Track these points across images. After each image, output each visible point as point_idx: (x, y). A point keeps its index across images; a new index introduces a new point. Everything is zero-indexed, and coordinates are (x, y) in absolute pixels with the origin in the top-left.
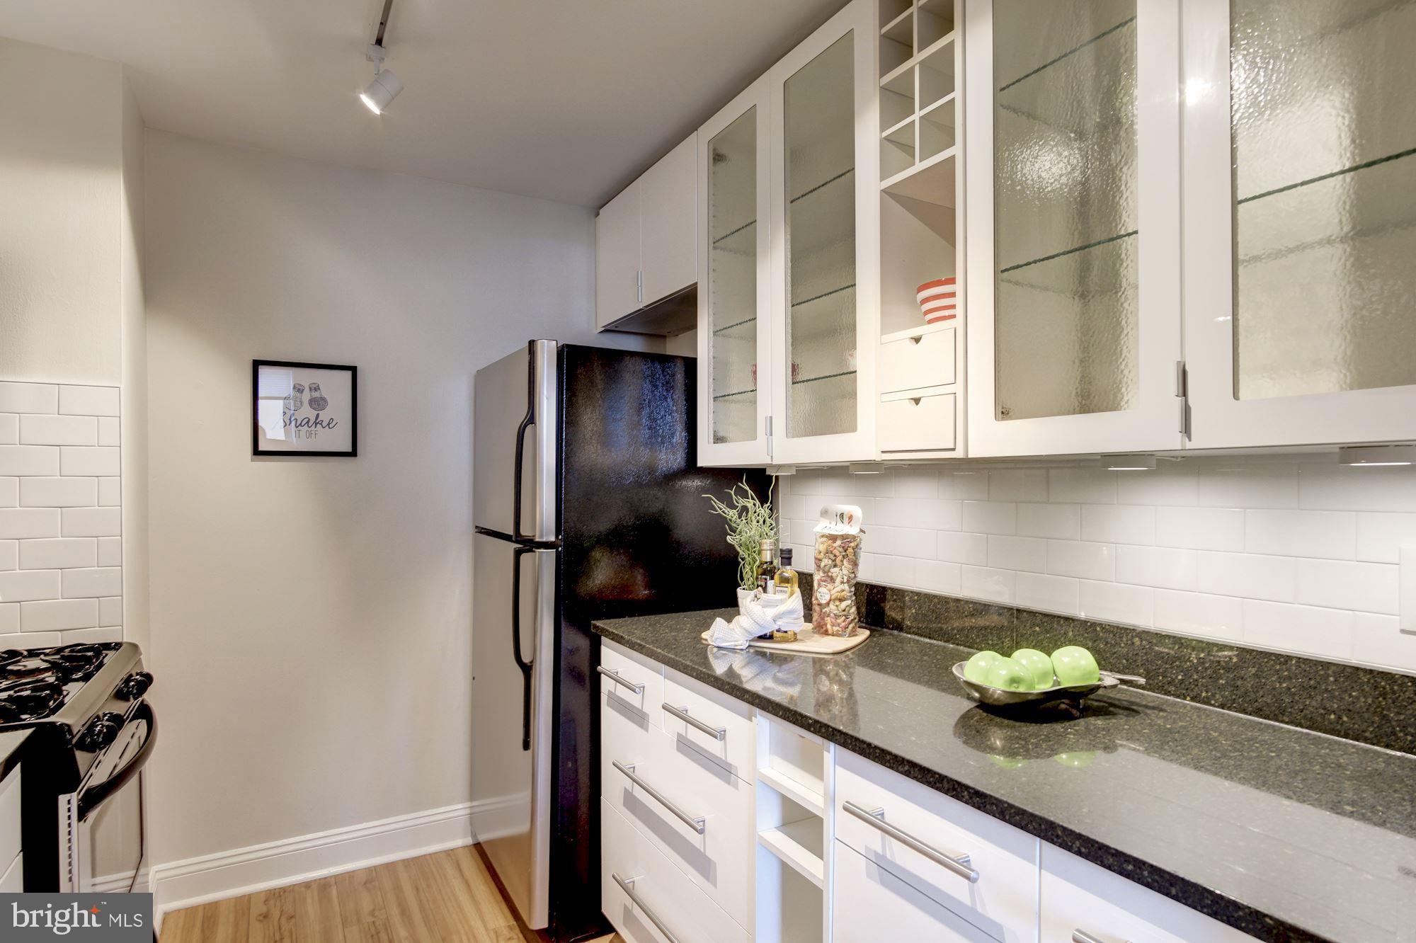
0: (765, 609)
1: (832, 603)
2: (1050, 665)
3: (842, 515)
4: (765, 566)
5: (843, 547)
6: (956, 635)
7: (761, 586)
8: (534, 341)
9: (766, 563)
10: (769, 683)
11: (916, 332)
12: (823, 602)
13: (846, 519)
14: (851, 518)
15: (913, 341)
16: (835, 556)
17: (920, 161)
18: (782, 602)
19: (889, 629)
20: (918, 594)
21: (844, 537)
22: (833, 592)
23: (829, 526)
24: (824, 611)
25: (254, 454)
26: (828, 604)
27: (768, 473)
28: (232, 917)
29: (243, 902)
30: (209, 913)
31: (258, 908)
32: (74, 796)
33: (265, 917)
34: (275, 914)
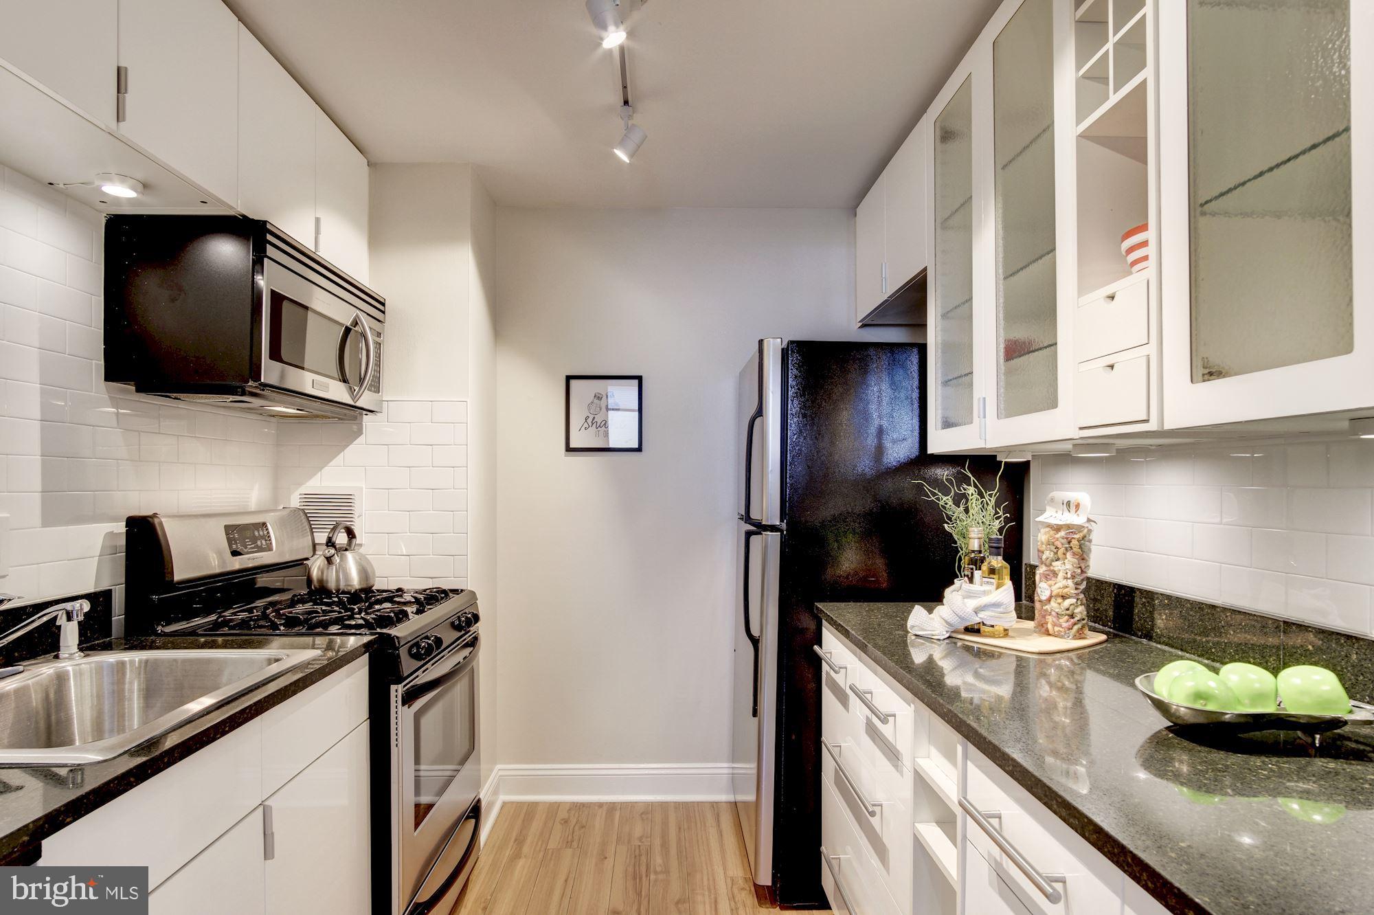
0: (966, 600)
1: (1053, 600)
2: (1273, 687)
3: (1068, 504)
4: (973, 555)
5: (1067, 538)
6: (1211, 648)
7: (968, 576)
8: (762, 340)
9: (973, 551)
10: (970, 679)
11: (1109, 290)
12: (1044, 598)
13: (1073, 508)
14: (1078, 506)
15: (1109, 300)
16: (1057, 548)
17: (1114, 93)
18: (985, 593)
19: (1138, 637)
20: (1169, 597)
21: (1068, 527)
22: (1054, 588)
23: (1054, 515)
24: (1045, 608)
25: (566, 451)
26: (1049, 600)
27: (998, 459)
28: (544, 816)
29: (554, 807)
30: (531, 809)
31: (562, 814)
32: (400, 687)
33: (566, 821)
34: (574, 821)
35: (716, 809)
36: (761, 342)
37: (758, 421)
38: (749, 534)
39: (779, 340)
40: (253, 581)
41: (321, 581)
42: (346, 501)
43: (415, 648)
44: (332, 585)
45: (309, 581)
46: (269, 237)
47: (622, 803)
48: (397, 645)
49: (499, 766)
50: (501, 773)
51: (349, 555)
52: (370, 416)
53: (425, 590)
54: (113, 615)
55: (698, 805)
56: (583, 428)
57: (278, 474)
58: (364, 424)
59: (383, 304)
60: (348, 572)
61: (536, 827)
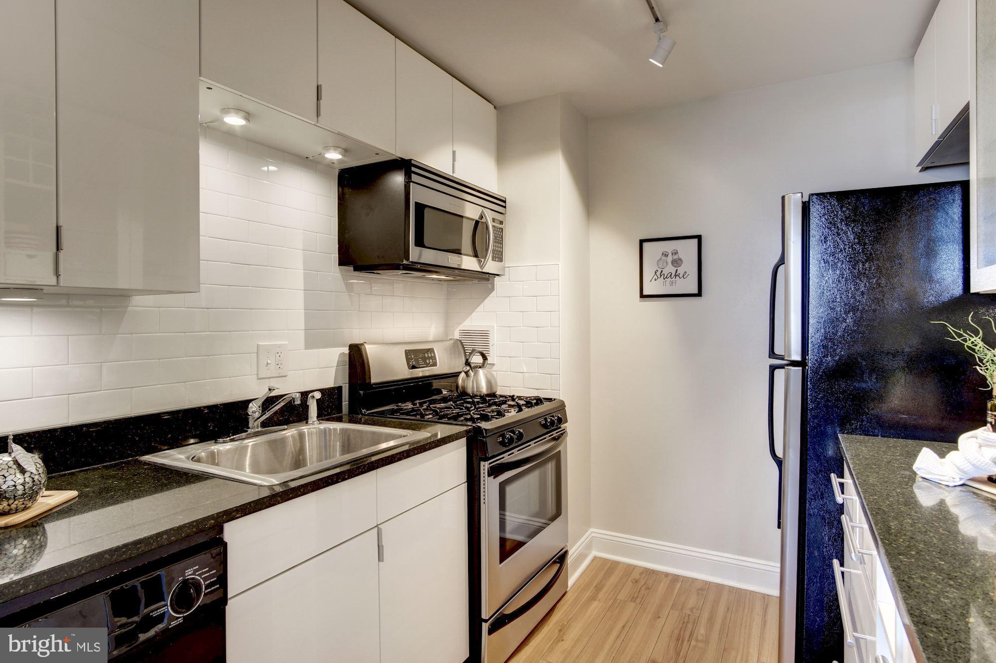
8: (784, 196)
25: (641, 297)
28: (621, 573)
29: (631, 568)
30: (613, 566)
31: (635, 575)
32: (487, 463)
33: (637, 581)
34: (642, 582)
35: (766, 601)
36: (783, 198)
37: (781, 268)
38: (773, 369)
39: (799, 195)
40: (430, 385)
41: (463, 388)
42: (484, 335)
43: (501, 438)
44: (469, 391)
45: (457, 387)
46: (413, 169)
47: (684, 577)
48: (485, 435)
49: (592, 530)
50: (593, 535)
51: (481, 372)
52: (497, 278)
53: (527, 398)
54: (343, 401)
55: (750, 593)
56: (654, 279)
57: (448, 318)
58: (495, 283)
59: (505, 202)
60: (480, 382)
61: (613, 579)
